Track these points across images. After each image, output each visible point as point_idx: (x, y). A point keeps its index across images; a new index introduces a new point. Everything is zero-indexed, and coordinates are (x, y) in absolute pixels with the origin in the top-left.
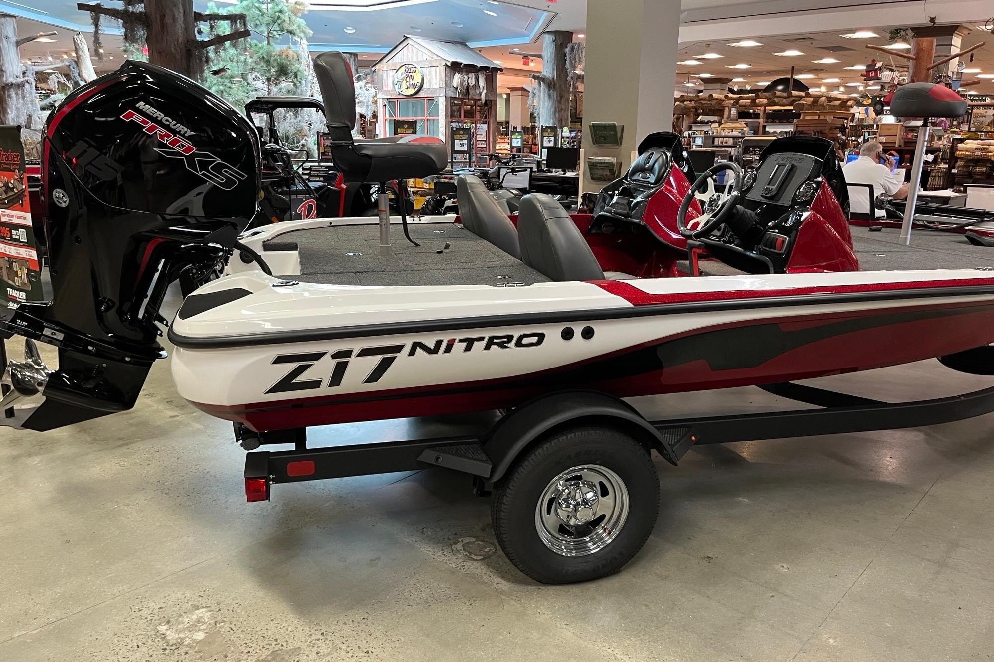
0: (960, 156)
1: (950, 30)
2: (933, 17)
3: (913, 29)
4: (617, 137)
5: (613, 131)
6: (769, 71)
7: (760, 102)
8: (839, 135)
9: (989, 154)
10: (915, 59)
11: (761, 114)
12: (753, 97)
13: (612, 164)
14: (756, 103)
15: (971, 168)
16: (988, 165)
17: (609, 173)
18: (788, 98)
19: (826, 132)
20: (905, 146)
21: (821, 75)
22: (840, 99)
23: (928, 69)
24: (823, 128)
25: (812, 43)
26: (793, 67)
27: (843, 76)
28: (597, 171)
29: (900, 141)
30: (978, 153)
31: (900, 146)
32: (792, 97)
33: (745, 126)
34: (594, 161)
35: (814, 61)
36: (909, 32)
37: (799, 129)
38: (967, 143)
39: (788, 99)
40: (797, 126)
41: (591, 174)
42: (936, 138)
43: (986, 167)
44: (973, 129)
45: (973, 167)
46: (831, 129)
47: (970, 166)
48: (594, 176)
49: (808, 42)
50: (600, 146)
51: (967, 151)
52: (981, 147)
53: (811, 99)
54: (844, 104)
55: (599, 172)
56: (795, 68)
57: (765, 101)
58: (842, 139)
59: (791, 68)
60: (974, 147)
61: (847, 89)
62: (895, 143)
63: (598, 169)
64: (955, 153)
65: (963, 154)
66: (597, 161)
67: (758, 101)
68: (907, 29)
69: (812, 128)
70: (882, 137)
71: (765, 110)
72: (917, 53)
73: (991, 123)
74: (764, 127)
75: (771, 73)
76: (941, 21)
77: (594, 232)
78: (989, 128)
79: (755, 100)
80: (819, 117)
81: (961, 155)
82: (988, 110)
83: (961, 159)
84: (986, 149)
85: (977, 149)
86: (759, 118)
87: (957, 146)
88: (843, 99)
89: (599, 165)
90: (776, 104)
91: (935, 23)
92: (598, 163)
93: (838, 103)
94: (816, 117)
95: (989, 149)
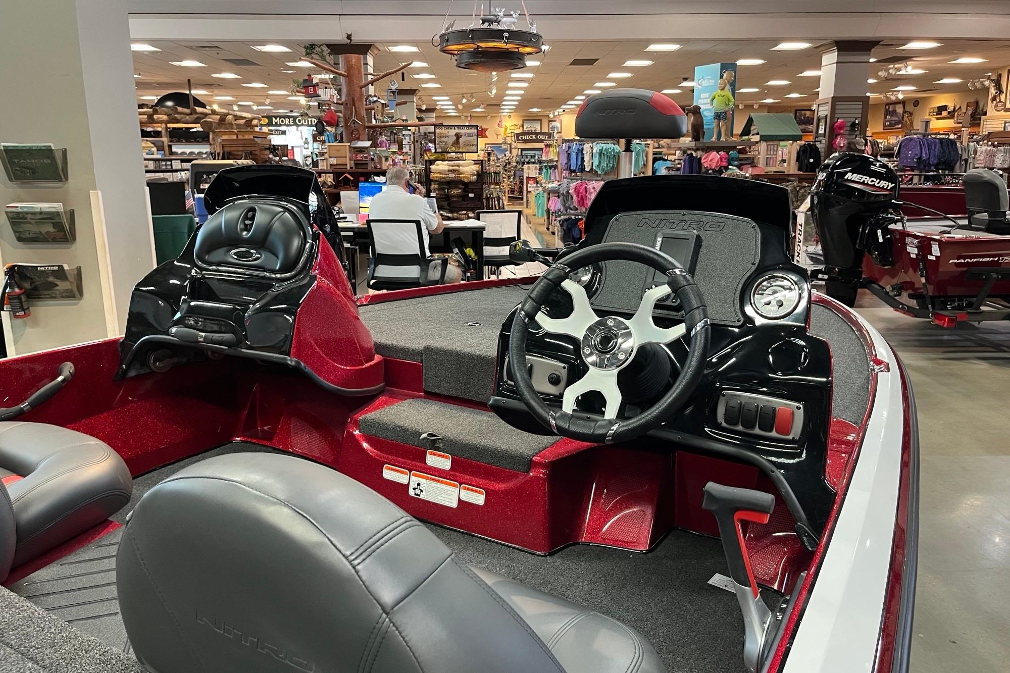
0: (435, 179)
1: (363, 49)
2: (349, 33)
3: (328, 46)
4: (57, 168)
5: (49, 158)
6: (159, 84)
7: (158, 118)
8: (271, 156)
9: (462, 175)
10: (347, 76)
11: (163, 132)
12: (149, 112)
13: (58, 214)
14: (153, 119)
15: (446, 190)
16: (461, 186)
17: (52, 229)
18: (191, 114)
19: (256, 153)
20: (356, 168)
21: (216, 92)
22: (245, 118)
23: (361, 88)
24: (253, 149)
25: (218, 54)
26: (189, 81)
27: (237, 94)
28: (27, 227)
29: (350, 163)
30: (452, 176)
31: (351, 168)
32: (197, 113)
33: (152, 145)
34: (19, 210)
35: (213, 75)
36: (325, 48)
37: (227, 149)
38: (437, 165)
39: (192, 116)
40: (223, 147)
41: (15, 232)
42: (383, 159)
43: (461, 189)
44: (439, 150)
45: (448, 189)
46: (261, 150)
47: (445, 189)
48: (23, 236)
49: (213, 52)
50: (23, 183)
51: (440, 173)
52: (451, 168)
53: (218, 117)
54: (249, 122)
55: (32, 229)
56: (191, 81)
57: (165, 117)
58: (275, 161)
59: (187, 81)
60: (446, 168)
61: (241, 108)
62: (346, 164)
63: (30, 223)
64: (429, 175)
65: (438, 177)
66: (26, 210)
67: (155, 117)
68: (322, 45)
69: (241, 149)
70: (332, 159)
71: (167, 128)
72: (348, 70)
73: (454, 143)
74: (170, 147)
75: (162, 85)
76: (357, 38)
77: (132, 373)
78: (454, 149)
79: (152, 115)
80: (237, 137)
81: (436, 177)
82: (450, 130)
83: (435, 181)
84: (458, 170)
85: (449, 171)
86: (161, 137)
87: (430, 168)
88: (248, 118)
89: (29, 216)
90: (178, 121)
91: (351, 40)
92: (27, 213)
93: (242, 122)
94: (235, 137)
95: (461, 171)
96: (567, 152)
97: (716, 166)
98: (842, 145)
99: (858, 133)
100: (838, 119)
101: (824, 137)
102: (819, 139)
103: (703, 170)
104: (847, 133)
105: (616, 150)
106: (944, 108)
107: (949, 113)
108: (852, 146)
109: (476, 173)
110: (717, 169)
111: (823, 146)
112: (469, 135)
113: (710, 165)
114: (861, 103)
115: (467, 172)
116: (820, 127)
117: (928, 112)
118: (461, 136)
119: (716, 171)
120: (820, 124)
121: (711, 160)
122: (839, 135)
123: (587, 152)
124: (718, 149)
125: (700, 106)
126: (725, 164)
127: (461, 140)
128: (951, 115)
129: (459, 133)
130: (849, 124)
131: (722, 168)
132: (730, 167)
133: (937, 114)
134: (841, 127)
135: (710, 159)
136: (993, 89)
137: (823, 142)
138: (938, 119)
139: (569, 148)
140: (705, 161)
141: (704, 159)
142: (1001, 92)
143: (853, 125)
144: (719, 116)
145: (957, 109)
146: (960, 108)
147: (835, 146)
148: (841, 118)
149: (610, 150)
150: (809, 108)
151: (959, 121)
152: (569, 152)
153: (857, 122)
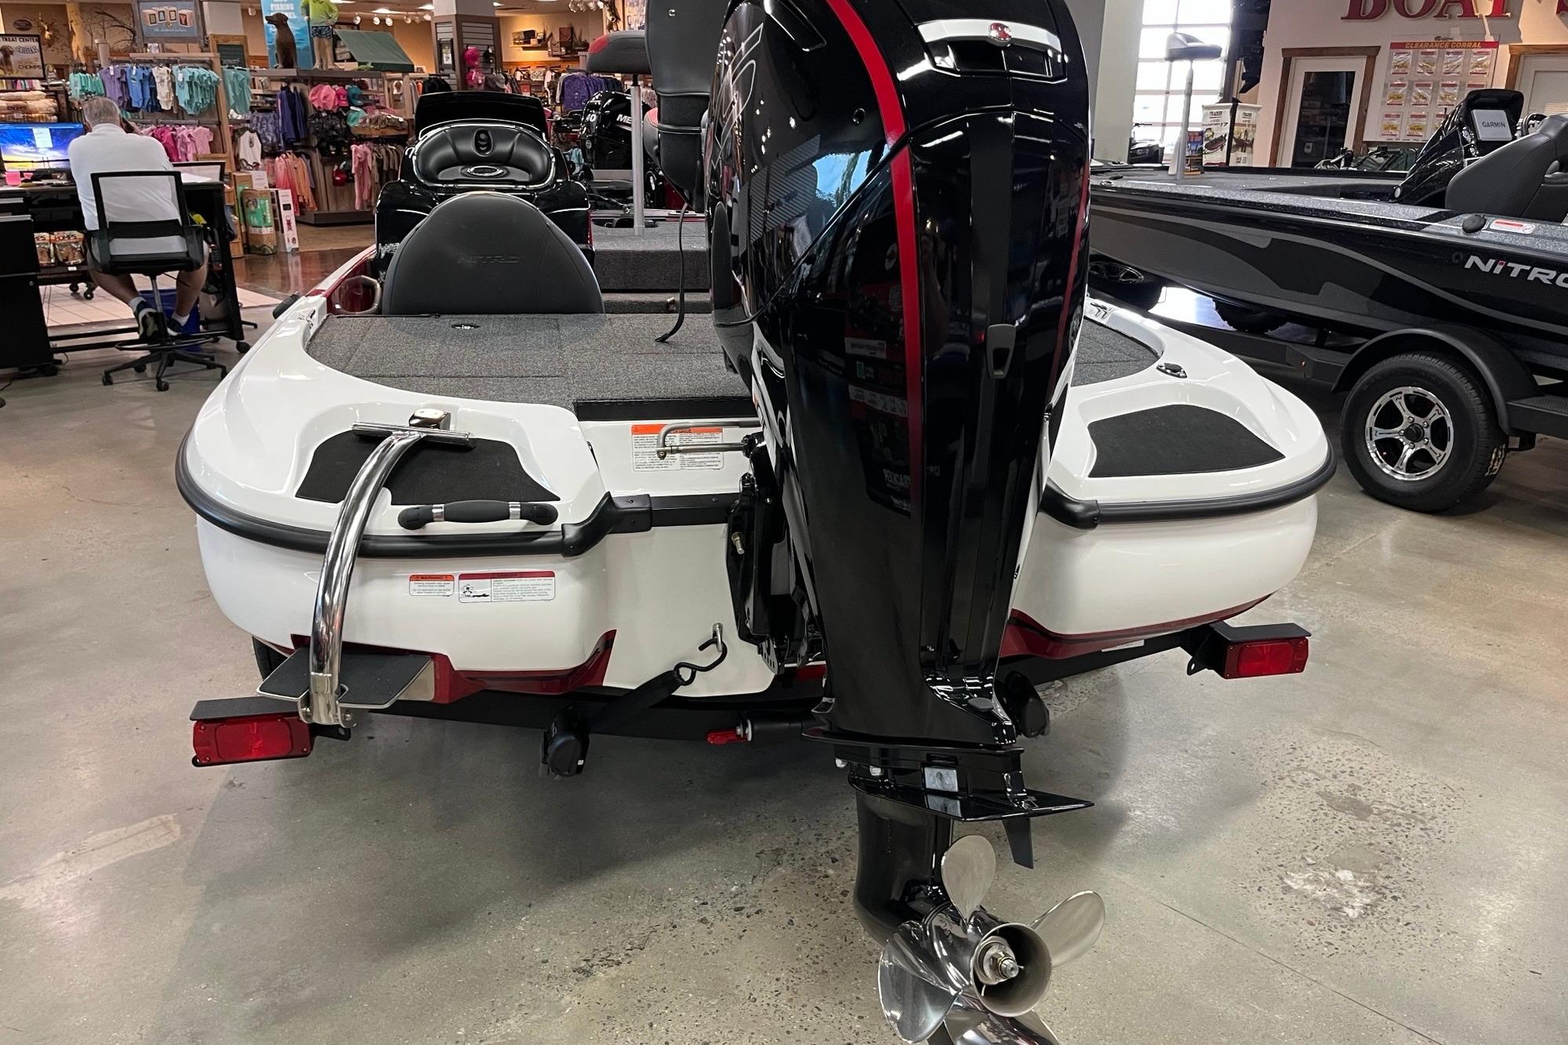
95: (30, 107)
96: (119, 79)
97: (334, 107)
98: (480, 82)
99: (493, 66)
100: (468, 46)
101: (454, 69)
102: (446, 71)
103: (312, 112)
104: (481, 65)
105: (213, 79)
106: (530, 35)
107: (539, 41)
108: (491, 85)
109: (54, 111)
110: (335, 111)
111: (455, 82)
112: (25, 50)
113: (324, 104)
114: (491, 26)
115: (41, 109)
116: (444, 55)
117: (512, 39)
118: (12, 53)
119: (334, 114)
120: (444, 51)
121: (325, 98)
122: (473, 67)
123: (162, 81)
124: (332, 81)
125: (286, 14)
126: (345, 103)
127: (12, 58)
128: (543, 45)
129: (7, 47)
130: (482, 53)
131: (341, 109)
132: (352, 108)
133: (525, 43)
134: (474, 57)
135: (322, 97)
136: (608, 14)
137: (453, 76)
138: (524, 48)
139: (123, 72)
140: (314, 98)
141: (313, 95)
142: (618, 18)
143: (487, 55)
144: (320, 32)
145: (547, 36)
146: (551, 35)
147: (470, 83)
148: (472, 45)
149: (205, 78)
150: (350, 22)
151: (554, 53)
152: (124, 79)
153: (490, 51)
